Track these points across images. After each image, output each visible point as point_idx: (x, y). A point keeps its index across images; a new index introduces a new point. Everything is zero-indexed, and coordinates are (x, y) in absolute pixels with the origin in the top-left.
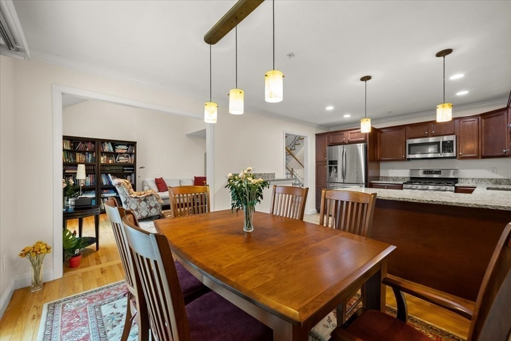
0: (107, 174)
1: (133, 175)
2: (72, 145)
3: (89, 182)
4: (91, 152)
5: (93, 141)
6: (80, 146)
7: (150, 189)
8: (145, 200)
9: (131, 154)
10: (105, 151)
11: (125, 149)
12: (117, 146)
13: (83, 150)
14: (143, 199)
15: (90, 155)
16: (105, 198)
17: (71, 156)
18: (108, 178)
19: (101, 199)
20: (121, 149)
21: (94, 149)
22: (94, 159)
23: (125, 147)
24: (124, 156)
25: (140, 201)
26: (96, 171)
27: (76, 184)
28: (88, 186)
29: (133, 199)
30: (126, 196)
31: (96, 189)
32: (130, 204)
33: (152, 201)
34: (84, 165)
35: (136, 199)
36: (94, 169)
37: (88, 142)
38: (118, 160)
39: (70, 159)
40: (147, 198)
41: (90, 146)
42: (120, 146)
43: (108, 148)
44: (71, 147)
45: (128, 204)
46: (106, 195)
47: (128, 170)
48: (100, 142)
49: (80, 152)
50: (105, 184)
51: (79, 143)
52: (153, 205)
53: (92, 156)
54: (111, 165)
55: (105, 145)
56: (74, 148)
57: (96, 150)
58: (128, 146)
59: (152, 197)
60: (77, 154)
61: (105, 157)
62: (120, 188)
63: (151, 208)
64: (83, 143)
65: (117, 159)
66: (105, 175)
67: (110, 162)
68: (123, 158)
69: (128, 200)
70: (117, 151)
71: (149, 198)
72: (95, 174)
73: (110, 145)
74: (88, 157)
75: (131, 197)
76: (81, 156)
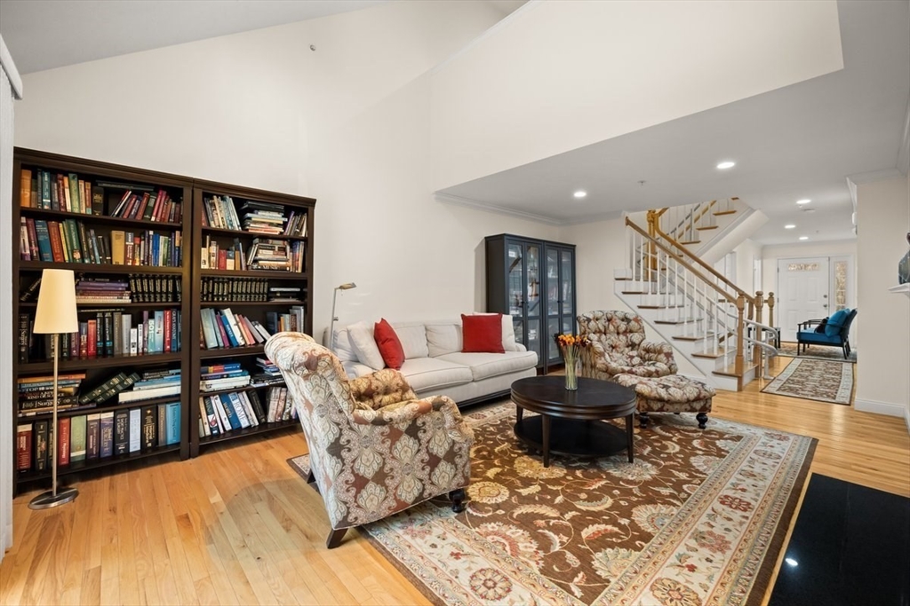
0: (218, 310)
1: (300, 312)
2: (98, 198)
3: (159, 338)
4: (166, 229)
5: (174, 188)
6: (128, 206)
7: (356, 361)
8: (413, 431)
9: (293, 241)
10: (213, 226)
11: (278, 225)
12: (252, 212)
13: (139, 218)
14: (403, 427)
15: (162, 239)
16: (214, 393)
17: (93, 242)
18: (223, 322)
19: (201, 399)
20: (266, 221)
21: (179, 217)
22: (174, 256)
23: (277, 218)
24: (272, 248)
25: (394, 435)
26: (184, 299)
27: (112, 348)
28: (155, 355)
29: (364, 430)
30: (336, 417)
31: (185, 364)
32: (355, 453)
33: (440, 432)
34: (71, 273)
35: (379, 429)
36: (175, 292)
37: (157, 189)
38: (255, 261)
39: (91, 252)
40: (419, 422)
41: (161, 208)
42: (260, 213)
43: (224, 216)
44: (94, 205)
45: (344, 454)
46: (217, 385)
47: (284, 295)
48: (198, 194)
49: (126, 226)
50: (212, 343)
51: (123, 192)
52: (440, 450)
53: (170, 244)
54: (231, 278)
55: (213, 205)
56: (106, 212)
57: (186, 223)
58: (286, 215)
59: (437, 414)
60: (114, 233)
61: (214, 249)
62: (315, 379)
63: (433, 462)
64: (139, 194)
65: (251, 257)
66: (213, 311)
67: (230, 265)
68: (271, 252)
69: (347, 435)
70: (253, 228)
71: (427, 419)
72: (179, 308)
73: (232, 207)
74: (156, 248)
75: (360, 421)
76: (130, 243)
